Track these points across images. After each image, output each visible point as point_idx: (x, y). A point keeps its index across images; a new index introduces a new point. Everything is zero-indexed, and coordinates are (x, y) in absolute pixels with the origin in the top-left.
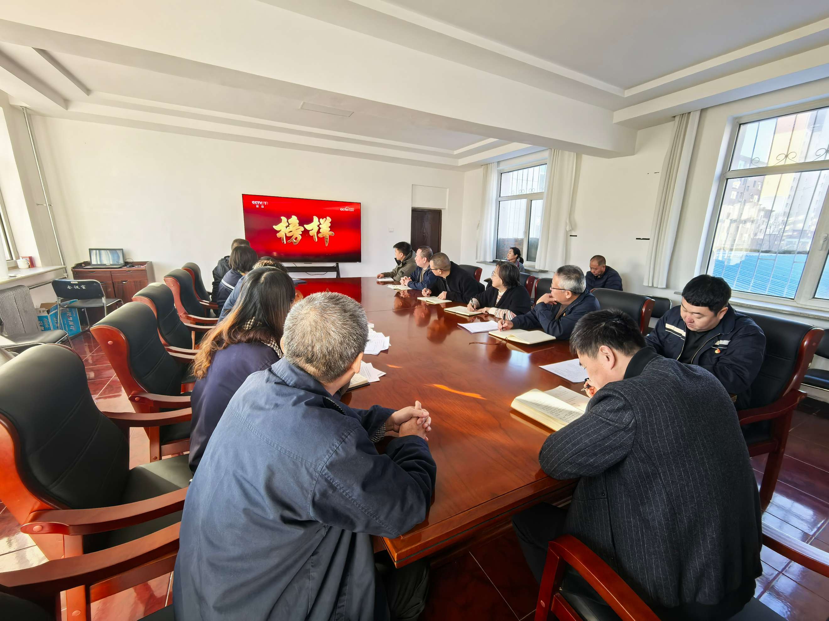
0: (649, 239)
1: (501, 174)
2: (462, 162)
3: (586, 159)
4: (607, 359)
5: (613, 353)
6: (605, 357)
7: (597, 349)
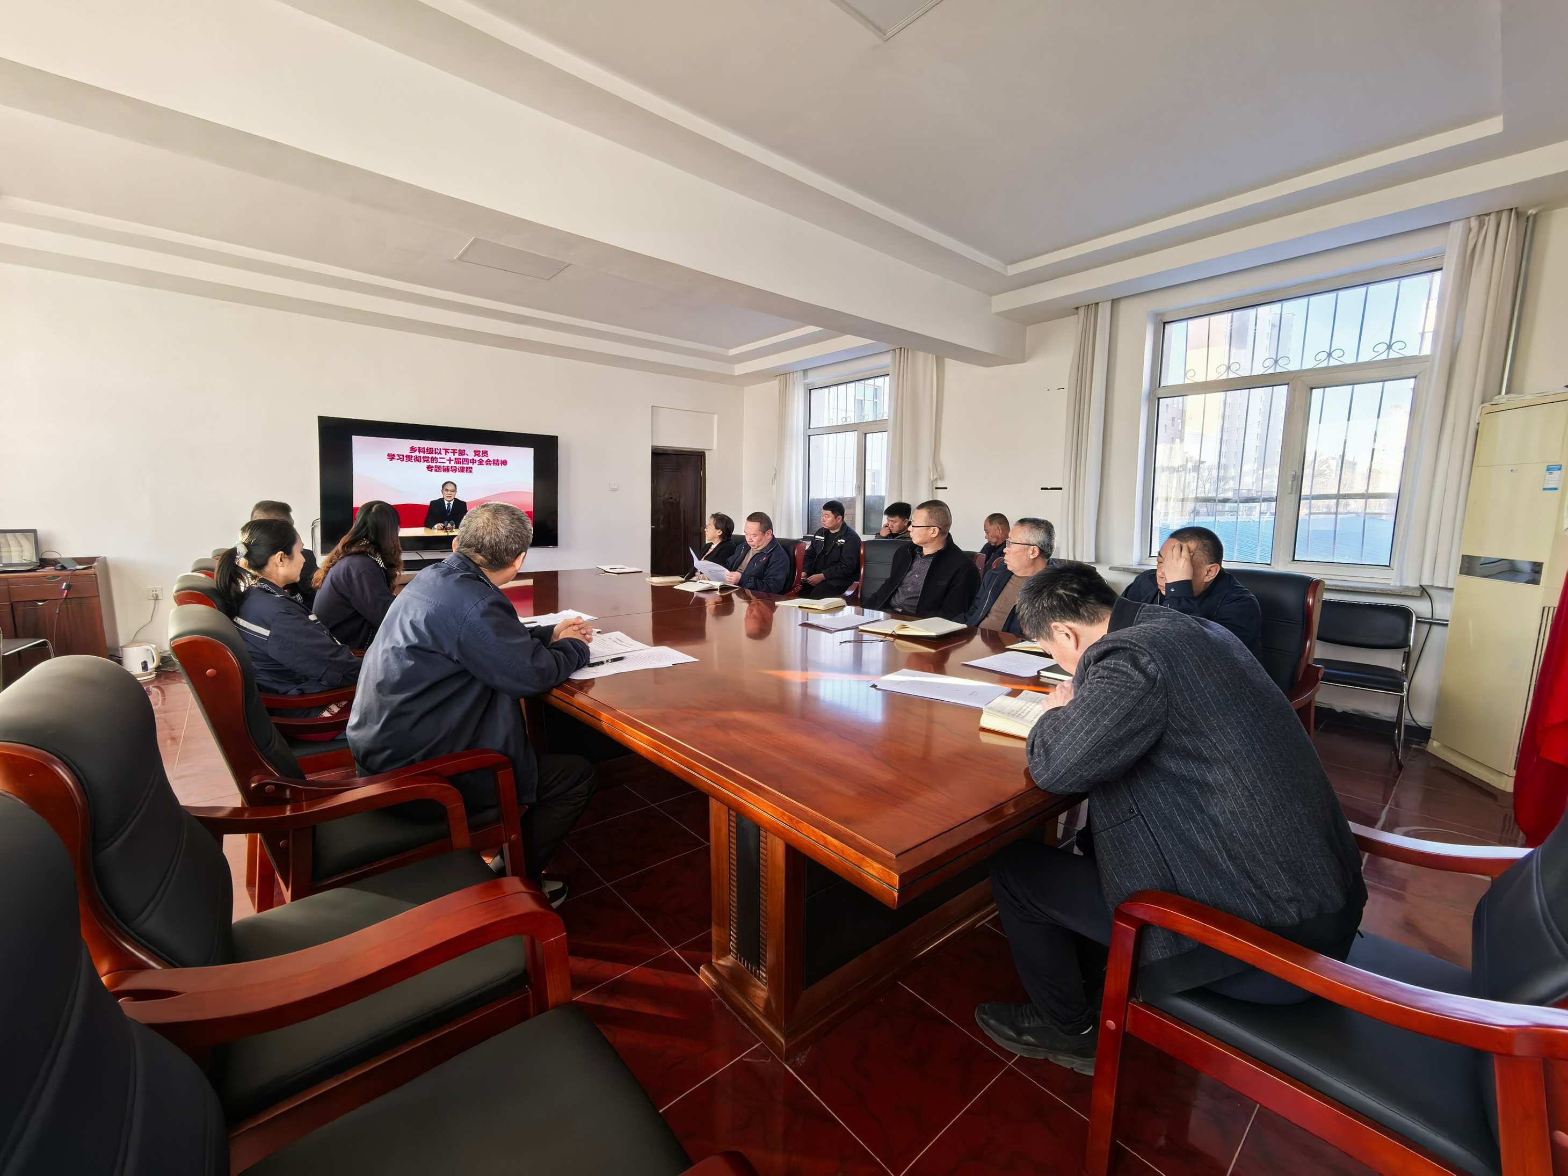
1: (810, 390)
2: (740, 369)
3: (953, 367)
4: (1066, 637)
5: (1070, 629)
6: (1064, 635)
7: (1049, 628)
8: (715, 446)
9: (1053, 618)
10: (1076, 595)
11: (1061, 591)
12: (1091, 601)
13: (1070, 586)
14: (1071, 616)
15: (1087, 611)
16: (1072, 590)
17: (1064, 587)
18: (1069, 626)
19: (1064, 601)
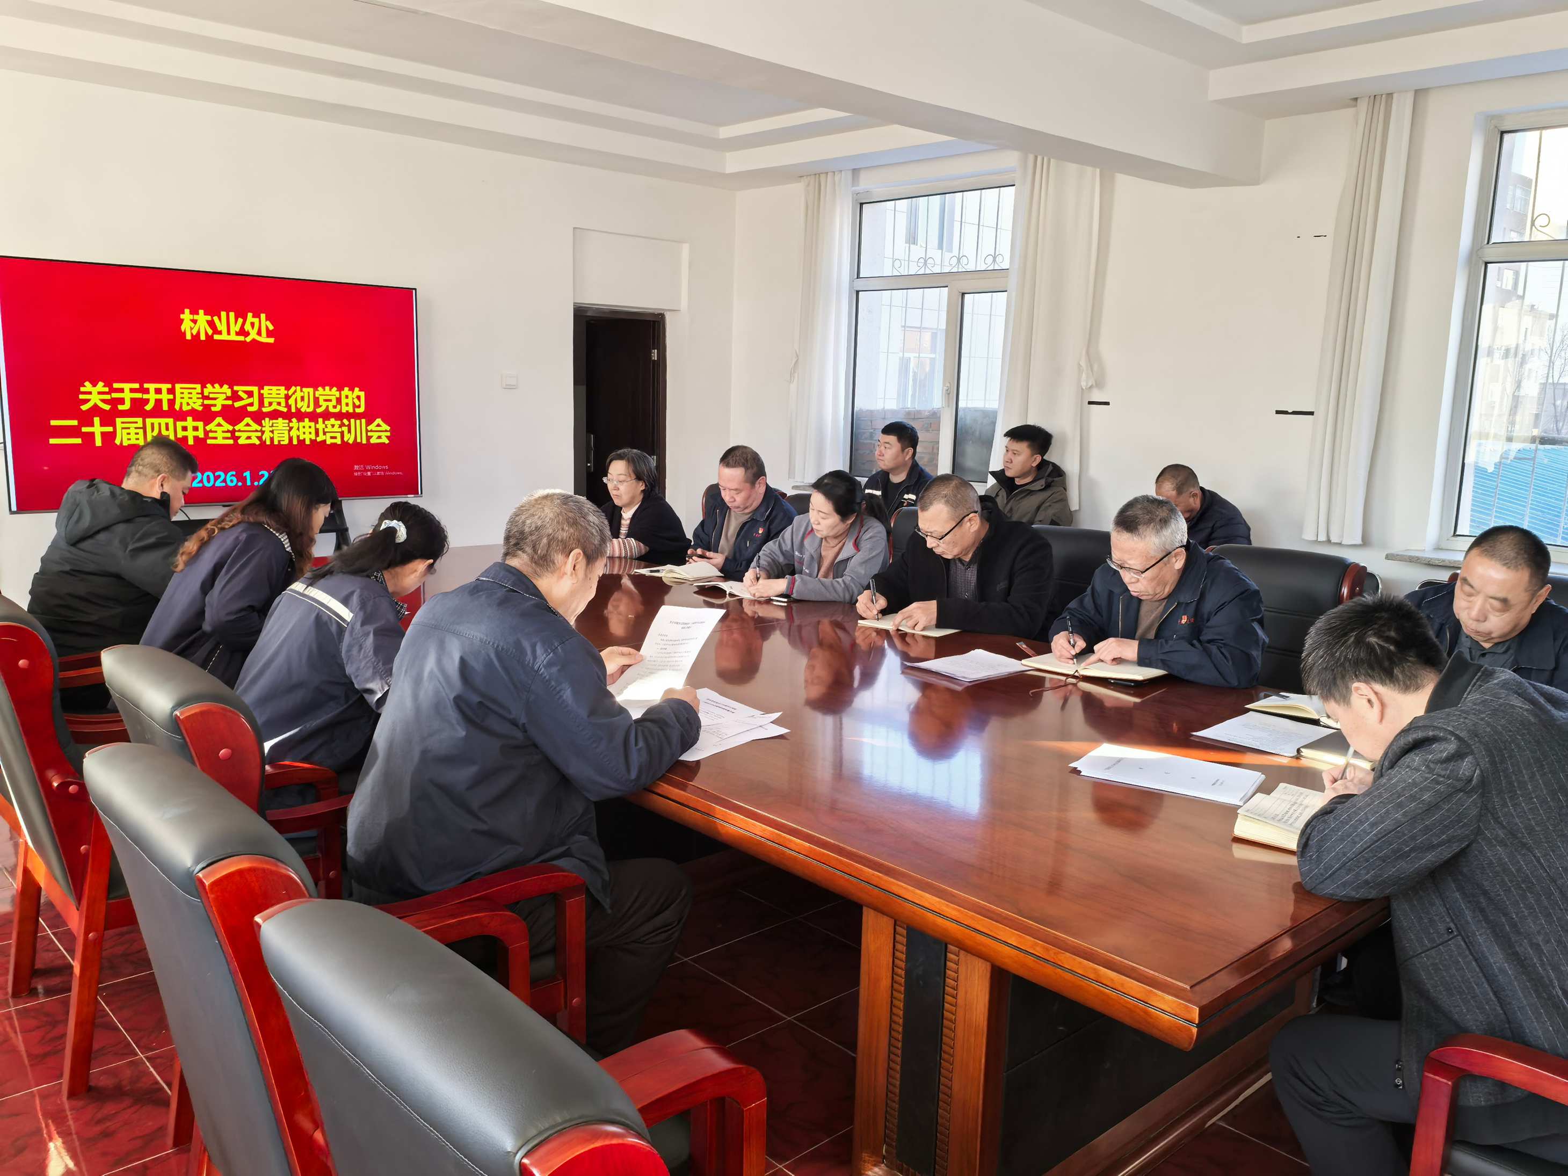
0: (1311, 413)
4: (1368, 704)
5: (1376, 693)
6: (1365, 702)
7: (1348, 689)
8: (684, 304)
9: (1356, 676)
10: (1392, 648)
11: (1373, 640)
12: (1410, 659)
13: (1387, 634)
14: (1381, 678)
15: (1403, 672)
16: (1388, 639)
17: (1379, 635)
18: (1376, 690)
19: (1376, 654)
